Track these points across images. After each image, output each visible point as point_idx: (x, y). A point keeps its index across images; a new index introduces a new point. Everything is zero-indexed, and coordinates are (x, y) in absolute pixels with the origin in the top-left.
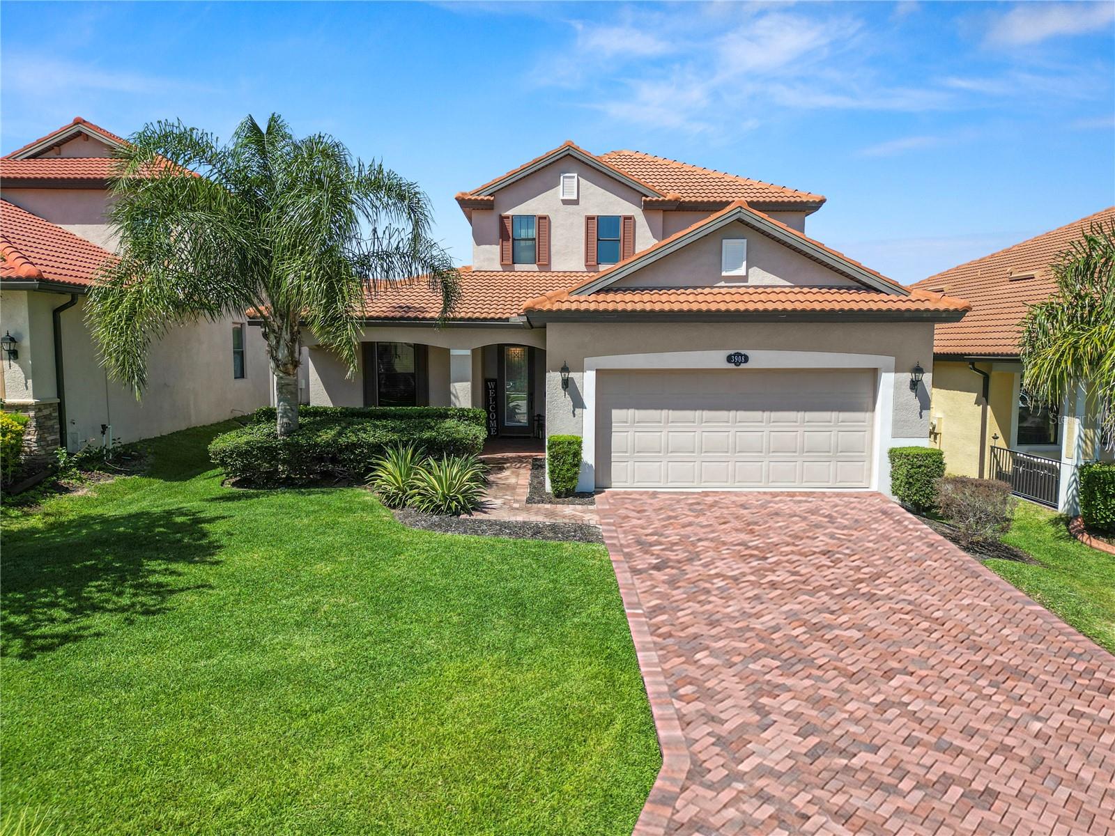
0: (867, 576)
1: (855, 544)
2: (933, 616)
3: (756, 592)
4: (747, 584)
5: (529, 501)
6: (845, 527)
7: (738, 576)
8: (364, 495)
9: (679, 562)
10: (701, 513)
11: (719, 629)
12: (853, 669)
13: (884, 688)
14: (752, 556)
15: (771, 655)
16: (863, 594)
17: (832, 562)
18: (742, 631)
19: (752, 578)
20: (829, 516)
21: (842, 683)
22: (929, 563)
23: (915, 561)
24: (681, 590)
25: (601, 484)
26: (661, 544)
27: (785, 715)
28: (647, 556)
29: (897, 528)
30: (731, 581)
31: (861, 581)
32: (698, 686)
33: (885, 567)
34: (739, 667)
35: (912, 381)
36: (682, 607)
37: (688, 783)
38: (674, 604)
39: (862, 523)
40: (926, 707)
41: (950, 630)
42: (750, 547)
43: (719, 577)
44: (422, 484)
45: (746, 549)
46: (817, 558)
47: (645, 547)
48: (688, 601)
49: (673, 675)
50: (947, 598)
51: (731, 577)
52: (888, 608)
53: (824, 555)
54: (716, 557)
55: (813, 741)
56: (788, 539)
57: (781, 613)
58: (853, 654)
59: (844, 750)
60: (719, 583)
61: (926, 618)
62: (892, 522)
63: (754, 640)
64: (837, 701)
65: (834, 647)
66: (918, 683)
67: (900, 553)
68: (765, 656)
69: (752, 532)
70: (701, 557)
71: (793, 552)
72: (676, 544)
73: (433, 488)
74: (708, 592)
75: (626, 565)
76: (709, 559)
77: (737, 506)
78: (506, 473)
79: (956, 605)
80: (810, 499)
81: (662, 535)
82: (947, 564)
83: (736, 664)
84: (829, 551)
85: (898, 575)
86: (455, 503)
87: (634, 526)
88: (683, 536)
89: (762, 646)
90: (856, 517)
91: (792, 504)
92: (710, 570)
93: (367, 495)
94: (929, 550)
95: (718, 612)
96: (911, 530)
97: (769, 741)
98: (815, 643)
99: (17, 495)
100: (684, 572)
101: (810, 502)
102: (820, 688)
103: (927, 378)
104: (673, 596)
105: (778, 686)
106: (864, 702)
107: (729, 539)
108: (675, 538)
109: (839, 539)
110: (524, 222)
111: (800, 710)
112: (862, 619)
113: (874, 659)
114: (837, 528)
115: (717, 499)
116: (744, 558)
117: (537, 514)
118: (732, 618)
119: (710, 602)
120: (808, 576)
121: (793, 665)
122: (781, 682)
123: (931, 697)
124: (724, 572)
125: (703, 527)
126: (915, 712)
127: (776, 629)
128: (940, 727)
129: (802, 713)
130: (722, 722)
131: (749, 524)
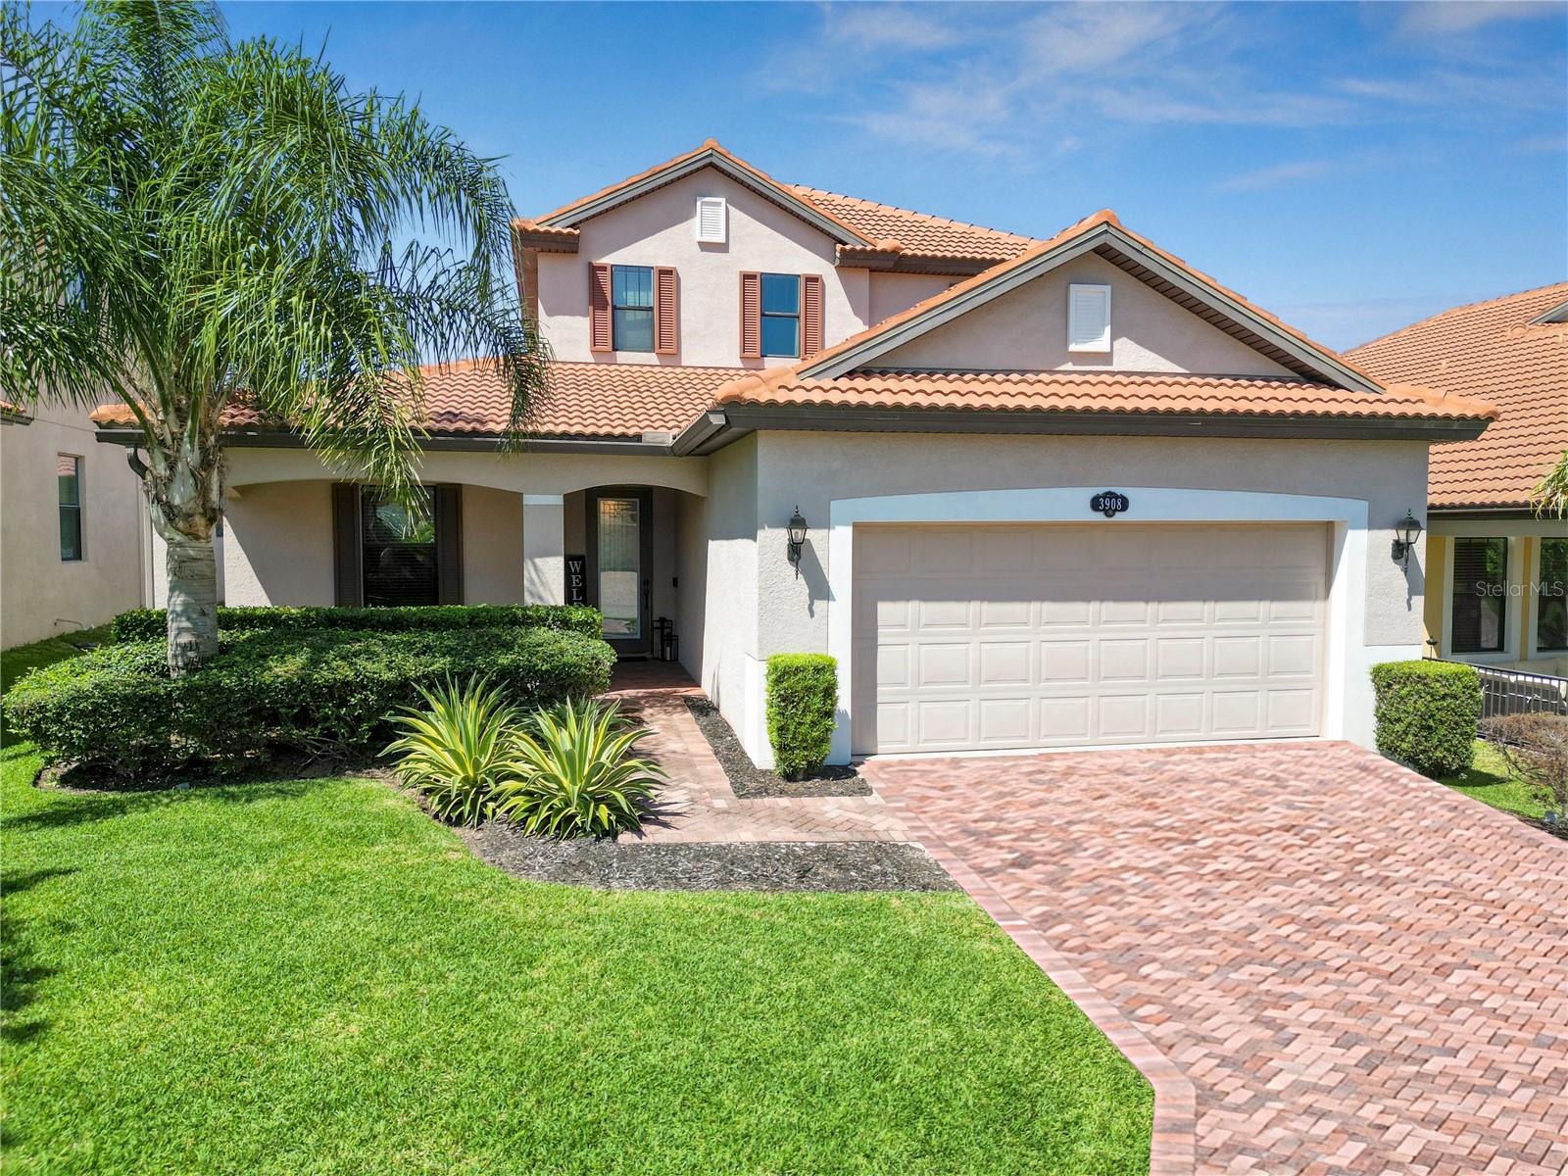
0: (1368, 855)
1: (1332, 814)
2: (1485, 898)
3: (1197, 885)
4: (1180, 876)
6: (1306, 792)
7: (1160, 868)
9: (1051, 854)
11: (1161, 936)
12: (1389, 968)
13: (1440, 986)
14: (1169, 839)
15: (1258, 961)
16: (1369, 878)
17: (1302, 839)
18: (1199, 936)
19: (1184, 869)
20: (1275, 778)
21: (1377, 986)
22: (1457, 832)
23: (1436, 831)
27: (1309, 1027)
29: (1392, 789)
30: (1149, 875)
31: (1361, 862)
32: (1163, 1005)
33: (1391, 842)
34: (1216, 979)
36: (1087, 912)
37: (1202, 1109)
38: (1073, 910)
39: (1332, 785)
40: (1509, 1003)
41: (1516, 913)
42: (1161, 828)
43: (1128, 871)
45: (1156, 831)
46: (1277, 836)
48: (1094, 905)
49: (1118, 995)
50: (1500, 874)
51: (1148, 870)
52: (1413, 894)
53: (1288, 831)
54: (1110, 844)
55: (1360, 1051)
56: (1220, 814)
57: (1251, 910)
58: (1382, 951)
59: (1410, 1057)
61: (1475, 901)
62: (1380, 781)
64: (1378, 1006)
65: (1350, 945)
66: (1488, 977)
67: (1408, 822)
68: (1249, 963)
69: (1153, 807)
70: (1085, 845)
71: (1234, 831)
76: (1100, 848)
77: (1110, 772)
79: (1516, 883)
80: (1232, 756)
82: (1487, 832)
83: (1208, 976)
84: (1293, 826)
85: (1414, 850)
86: (605, 809)
90: (1320, 777)
92: (1109, 862)
94: (1453, 814)
95: (1149, 915)
96: (1413, 790)
97: (1297, 1056)
98: (1318, 943)
100: (1066, 868)
101: (1234, 760)
102: (1347, 994)
104: (1066, 900)
105: (1284, 995)
106: (1419, 1004)
109: (1302, 808)
111: (1329, 1019)
112: (1379, 909)
113: (1415, 955)
114: (1293, 794)
116: (1158, 843)
118: (1175, 921)
119: (1130, 904)
120: (1273, 860)
121: (1296, 971)
122: (1286, 991)
123: (1512, 992)
124: (1134, 864)
125: (1065, 805)
126: (1495, 1009)
127: (1252, 929)
128: (1535, 1022)
129: (1333, 1023)
130: (1221, 1042)
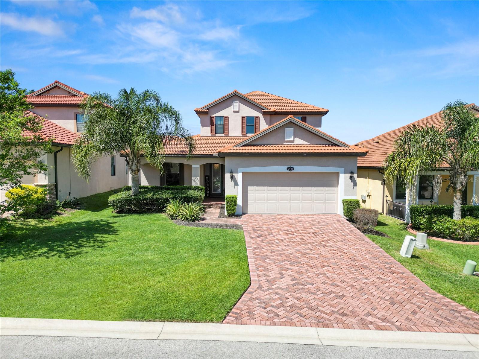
0: (325, 240)
2: (344, 251)
3: (288, 244)
5: (219, 217)
8: (162, 216)
9: (265, 235)
10: (276, 221)
11: (274, 254)
12: (312, 265)
13: (320, 270)
16: (323, 245)
18: (281, 254)
19: (288, 240)
20: (319, 222)
22: (348, 236)
23: (344, 236)
24: (265, 243)
25: (244, 212)
26: (261, 230)
27: (288, 276)
28: (255, 234)
32: (265, 268)
33: (333, 237)
34: (278, 263)
35: (350, 176)
36: (264, 248)
37: (257, 290)
38: (262, 247)
39: (329, 224)
44: (182, 211)
47: (255, 231)
48: (266, 246)
49: (258, 265)
50: (351, 246)
52: (329, 249)
55: (295, 282)
58: (314, 261)
59: (303, 284)
60: (277, 241)
61: (341, 252)
63: (284, 257)
65: (308, 259)
67: (339, 233)
71: (303, 233)
72: (266, 230)
73: (186, 213)
74: (273, 244)
75: (249, 236)
76: (275, 235)
77: (288, 219)
78: (211, 209)
79: (353, 249)
80: (313, 217)
81: (262, 227)
84: (315, 233)
85: (336, 240)
86: (193, 218)
87: (253, 225)
88: (268, 228)
89: (286, 258)
91: (307, 218)
92: (275, 238)
93: (162, 215)
95: (275, 249)
97: (282, 281)
98: (303, 258)
99: (45, 215)
100: (266, 238)
102: (301, 269)
103: (355, 175)
104: (262, 245)
105: (288, 268)
106: (313, 273)
107: (283, 229)
108: (265, 229)
109: (320, 229)
110: (219, 118)
112: (320, 252)
113: (320, 262)
114: (320, 226)
115: (282, 217)
116: (286, 234)
117: (221, 221)
118: (278, 251)
119: (273, 246)
120: (306, 239)
121: (294, 263)
123: (334, 273)
124: (279, 238)
125: (275, 225)
127: (292, 254)
128: (334, 280)
131: (290, 224)
